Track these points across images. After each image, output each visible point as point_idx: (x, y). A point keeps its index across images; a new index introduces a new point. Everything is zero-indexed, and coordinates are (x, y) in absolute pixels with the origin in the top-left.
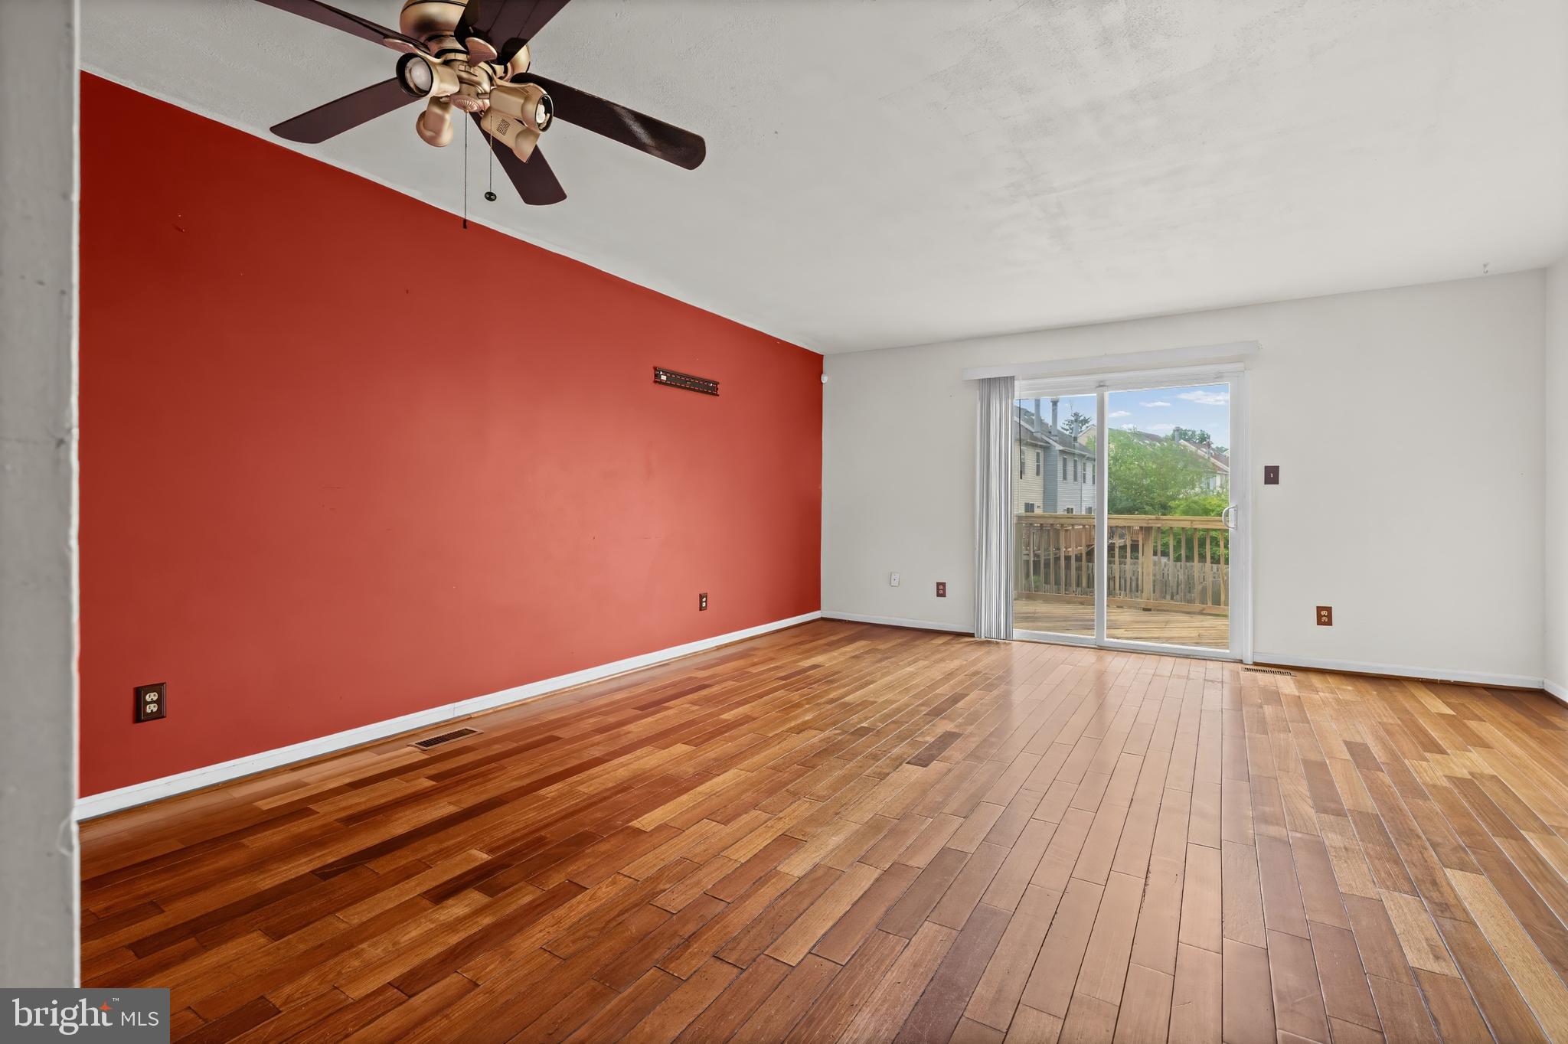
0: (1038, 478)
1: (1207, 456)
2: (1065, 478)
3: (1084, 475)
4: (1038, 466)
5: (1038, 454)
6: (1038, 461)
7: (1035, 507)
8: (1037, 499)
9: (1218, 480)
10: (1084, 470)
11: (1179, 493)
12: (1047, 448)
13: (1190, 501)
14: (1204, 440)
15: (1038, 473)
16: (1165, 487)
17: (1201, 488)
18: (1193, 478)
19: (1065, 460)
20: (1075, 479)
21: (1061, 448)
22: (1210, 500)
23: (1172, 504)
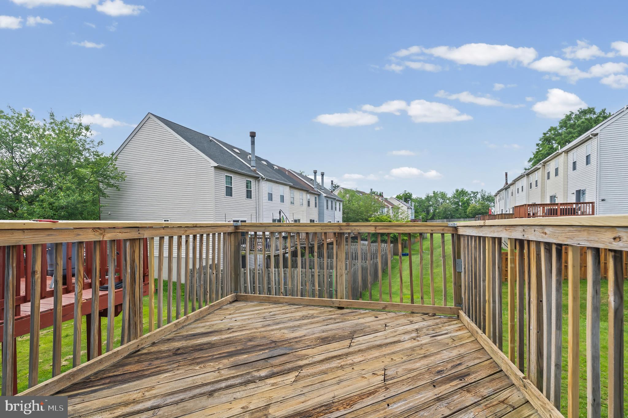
0: (316, 208)
1: (382, 201)
2: (327, 208)
3: (336, 207)
4: (316, 203)
5: (316, 198)
6: (316, 200)
7: (315, 221)
8: (316, 218)
9: (386, 210)
10: (336, 205)
11: (372, 214)
12: (319, 195)
13: (376, 217)
14: (381, 195)
15: (316, 206)
16: (367, 212)
17: (380, 212)
18: (377, 208)
19: (327, 201)
20: (332, 209)
21: (325, 195)
22: (383, 217)
23: (370, 219)
